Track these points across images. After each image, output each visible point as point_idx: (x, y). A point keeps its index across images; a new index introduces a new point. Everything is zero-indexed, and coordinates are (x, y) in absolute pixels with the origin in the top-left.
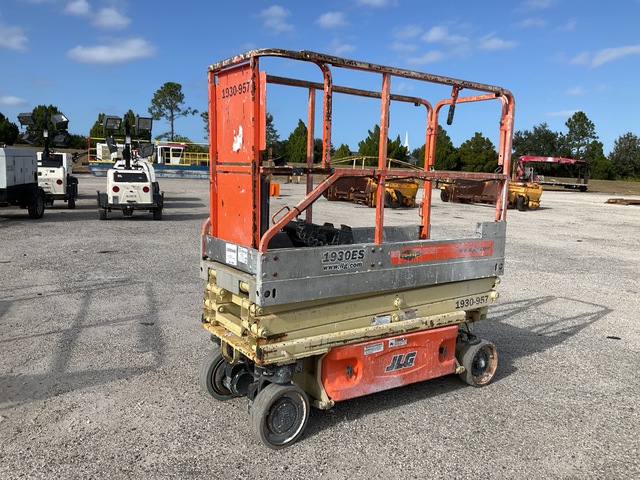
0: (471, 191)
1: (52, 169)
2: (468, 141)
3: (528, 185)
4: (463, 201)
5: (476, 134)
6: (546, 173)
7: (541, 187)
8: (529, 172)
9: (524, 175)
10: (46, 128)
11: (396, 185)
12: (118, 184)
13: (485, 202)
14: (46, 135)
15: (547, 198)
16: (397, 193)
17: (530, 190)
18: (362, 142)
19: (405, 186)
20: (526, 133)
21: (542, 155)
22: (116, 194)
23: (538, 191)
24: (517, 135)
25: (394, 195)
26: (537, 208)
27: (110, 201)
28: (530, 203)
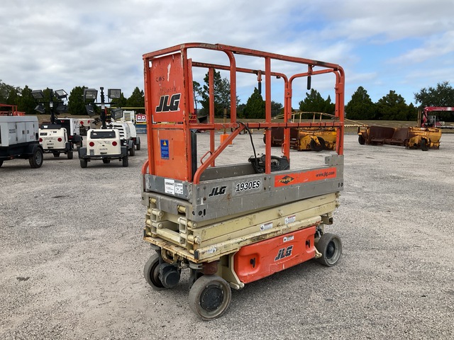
0: (383, 136)
1: (55, 130)
2: (384, 97)
3: (430, 129)
4: (375, 144)
5: (391, 91)
6: (447, 120)
7: (440, 131)
8: (432, 119)
9: (428, 121)
10: (52, 101)
11: (319, 134)
12: (93, 140)
13: (394, 144)
14: (51, 106)
15: (445, 139)
16: (320, 139)
17: (431, 134)
18: (302, 102)
19: (327, 133)
20: (430, 89)
21: (444, 106)
22: (92, 148)
23: (439, 134)
24: (423, 91)
25: (317, 141)
26: (437, 148)
27: (88, 154)
28: (432, 144)
